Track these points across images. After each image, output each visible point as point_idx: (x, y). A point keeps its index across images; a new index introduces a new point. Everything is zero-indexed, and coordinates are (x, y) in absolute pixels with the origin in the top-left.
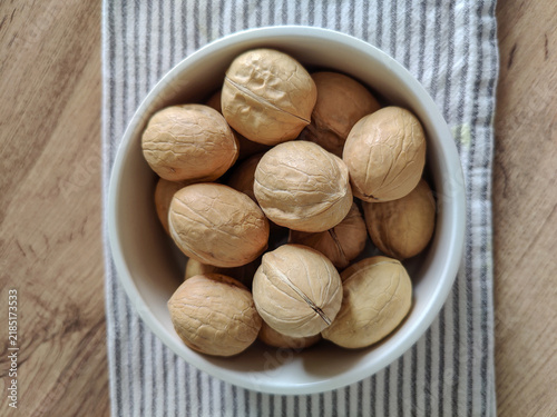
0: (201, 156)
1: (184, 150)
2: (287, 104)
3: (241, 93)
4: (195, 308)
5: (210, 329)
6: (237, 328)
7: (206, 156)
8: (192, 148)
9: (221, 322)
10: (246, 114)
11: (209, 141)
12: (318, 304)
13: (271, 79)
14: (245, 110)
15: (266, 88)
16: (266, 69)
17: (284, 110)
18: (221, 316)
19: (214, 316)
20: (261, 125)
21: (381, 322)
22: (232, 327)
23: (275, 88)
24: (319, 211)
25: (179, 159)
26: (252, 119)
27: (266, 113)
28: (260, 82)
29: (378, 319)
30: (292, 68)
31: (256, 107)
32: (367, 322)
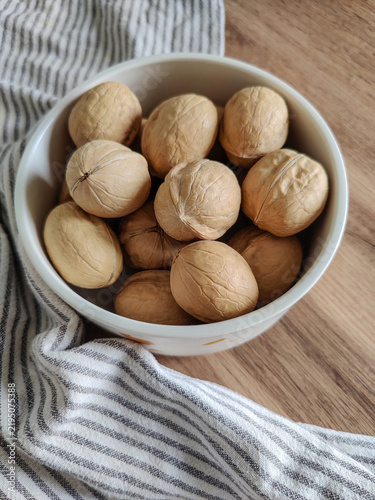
0: (241, 121)
1: (249, 108)
2: (275, 196)
3: (291, 160)
4: (115, 94)
5: (94, 102)
6: (90, 124)
7: (241, 125)
8: (249, 115)
9: (98, 112)
10: (272, 162)
11: (253, 129)
12: (90, 176)
13: (299, 184)
14: (275, 162)
15: (291, 179)
16: (309, 182)
17: (270, 192)
18: (103, 112)
19: (105, 107)
20: (260, 173)
21: (62, 243)
22: (92, 120)
23: (291, 187)
24: (173, 192)
25: (242, 104)
26: (266, 166)
27: (269, 177)
28: (299, 176)
29: (65, 241)
30: (308, 207)
31: (276, 170)
32: (65, 230)
